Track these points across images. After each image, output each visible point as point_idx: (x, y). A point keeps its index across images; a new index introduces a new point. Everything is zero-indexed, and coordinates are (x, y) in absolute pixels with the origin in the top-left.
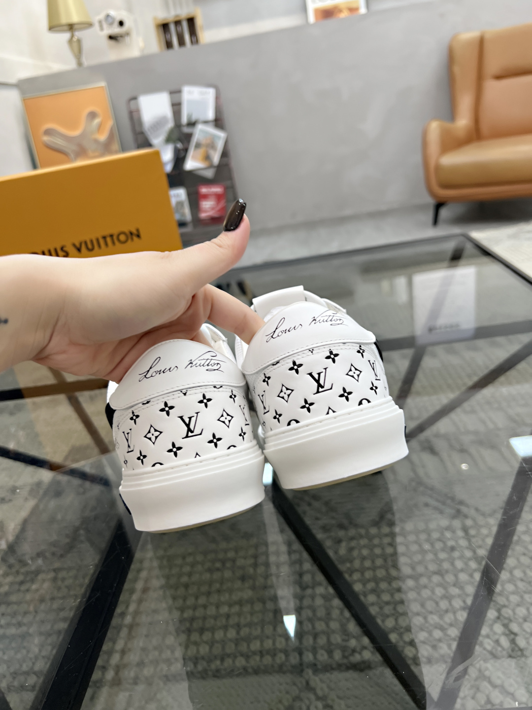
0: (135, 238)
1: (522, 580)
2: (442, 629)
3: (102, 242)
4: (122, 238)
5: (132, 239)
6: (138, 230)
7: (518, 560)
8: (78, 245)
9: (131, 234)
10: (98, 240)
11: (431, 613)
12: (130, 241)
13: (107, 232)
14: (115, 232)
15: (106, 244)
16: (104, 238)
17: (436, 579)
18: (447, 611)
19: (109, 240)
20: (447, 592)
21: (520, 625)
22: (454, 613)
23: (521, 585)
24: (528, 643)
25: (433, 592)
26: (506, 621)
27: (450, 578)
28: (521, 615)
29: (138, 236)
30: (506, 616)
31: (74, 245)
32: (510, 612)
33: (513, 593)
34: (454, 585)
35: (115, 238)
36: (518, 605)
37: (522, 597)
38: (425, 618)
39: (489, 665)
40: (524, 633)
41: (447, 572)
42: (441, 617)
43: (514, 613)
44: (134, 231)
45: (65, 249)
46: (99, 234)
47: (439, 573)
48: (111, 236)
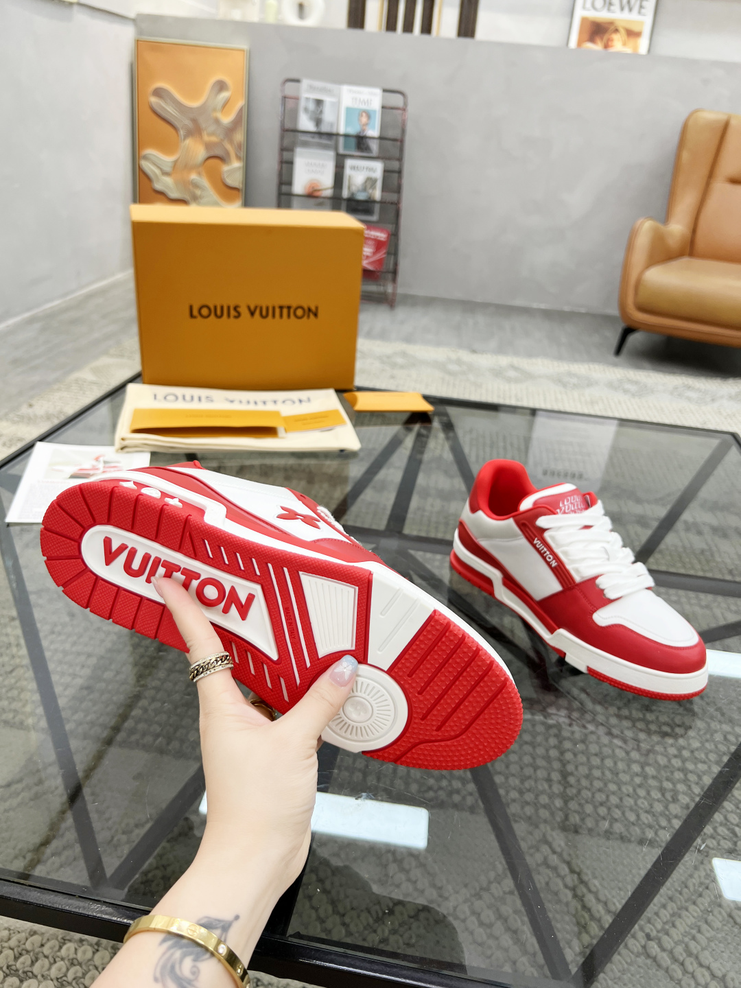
0: (312, 316)
1: (610, 770)
2: (521, 793)
3: (277, 311)
4: (299, 312)
5: (309, 317)
6: (317, 308)
7: (613, 751)
8: (252, 308)
9: (310, 310)
10: (274, 308)
11: (513, 775)
12: (305, 317)
13: (285, 303)
14: (294, 305)
15: (281, 316)
16: (281, 308)
17: (527, 748)
18: (529, 777)
19: (285, 311)
20: (535, 762)
21: (595, 807)
22: (536, 781)
23: (608, 775)
24: (597, 825)
25: (520, 759)
26: (583, 802)
27: (540, 751)
28: (600, 800)
29: (316, 315)
30: (585, 797)
31: (249, 308)
32: (590, 794)
33: (598, 779)
34: (543, 758)
35: (292, 311)
36: (600, 790)
37: (606, 785)
38: (507, 778)
39: (554, 834)
40: (596, 815)
41: (539, 745)
42: (522, 782)
43: (593, 797)
44: (313, 308)
45: (238, 309)
46: (278, 302)
47: (533, 744)
48: (289, 308)
